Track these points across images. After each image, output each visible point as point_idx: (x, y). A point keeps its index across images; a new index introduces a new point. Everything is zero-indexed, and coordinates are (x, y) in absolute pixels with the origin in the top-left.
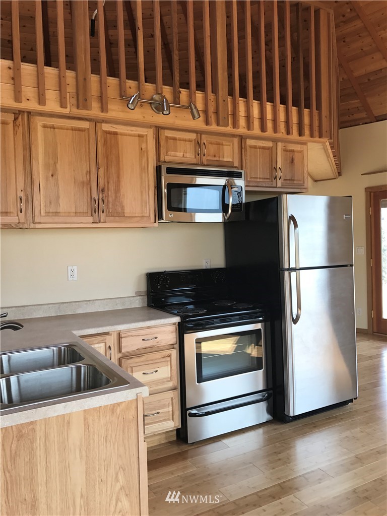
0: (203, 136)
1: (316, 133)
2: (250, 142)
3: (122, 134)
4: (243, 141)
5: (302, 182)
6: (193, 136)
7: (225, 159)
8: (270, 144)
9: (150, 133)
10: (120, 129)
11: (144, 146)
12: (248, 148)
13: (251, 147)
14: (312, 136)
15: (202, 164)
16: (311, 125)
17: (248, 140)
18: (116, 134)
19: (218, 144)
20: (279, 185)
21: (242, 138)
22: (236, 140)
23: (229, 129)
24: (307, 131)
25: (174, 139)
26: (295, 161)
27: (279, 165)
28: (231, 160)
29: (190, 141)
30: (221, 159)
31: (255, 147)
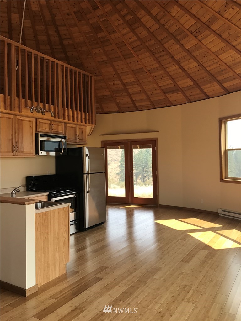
0: (52, 122)
1: (91, 123)
2: (68, 125)
3: (24, 120)
4: (66, 124)
5: (85, 141)
6: (49, 122)
7: (59, 131)
8: (75, 126)
9: (34, 120)
10: (23, 118)
11: (31, 125)
12: (67, 127)
13: (68, 127)
14: (89, 124)
15: (52, 133)
16: (89, 120)
17: (67, 124)
18: (22, 120)
19: (57, 125)
20: (78, 142)
21: (65, 123)
22: (63, 124)
23: (62, 120)
24: (88, 122)
25: (42, 123)
26: (83, 133)
27: (78, 134)
28: (61, 132)
29: (48, 124)
30: (58, 131)
31: (70, 127)
